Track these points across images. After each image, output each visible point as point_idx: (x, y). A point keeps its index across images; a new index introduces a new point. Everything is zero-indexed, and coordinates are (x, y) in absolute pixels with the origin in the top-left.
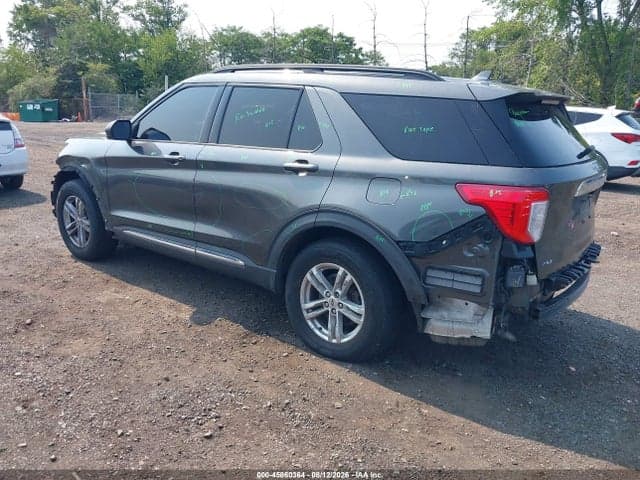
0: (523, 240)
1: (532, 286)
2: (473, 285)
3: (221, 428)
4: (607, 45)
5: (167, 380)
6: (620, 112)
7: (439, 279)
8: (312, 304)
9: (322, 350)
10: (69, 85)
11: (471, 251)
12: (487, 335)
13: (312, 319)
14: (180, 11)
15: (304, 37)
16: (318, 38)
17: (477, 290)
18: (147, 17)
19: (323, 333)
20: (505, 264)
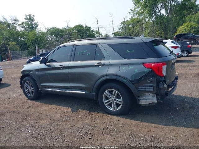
0: (162, 76)
1: (165, 87)
2: (151, 89)
3: (93, 136)
4: (164, 22)
5: (72, 127)
6: (172, 41)
7: (142, 89)
8: (107, 101)
9: (112, 113)
10: (4, 50)
11: (149, 80)
12: (156, 102)
13: (107, 105)
14: (36, 24)
15: (76, 28)
16: (80, 28)
17: (152, 90)
18: (26, 27)
19: (111, 109)
20: (158, 82)
